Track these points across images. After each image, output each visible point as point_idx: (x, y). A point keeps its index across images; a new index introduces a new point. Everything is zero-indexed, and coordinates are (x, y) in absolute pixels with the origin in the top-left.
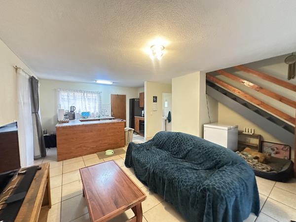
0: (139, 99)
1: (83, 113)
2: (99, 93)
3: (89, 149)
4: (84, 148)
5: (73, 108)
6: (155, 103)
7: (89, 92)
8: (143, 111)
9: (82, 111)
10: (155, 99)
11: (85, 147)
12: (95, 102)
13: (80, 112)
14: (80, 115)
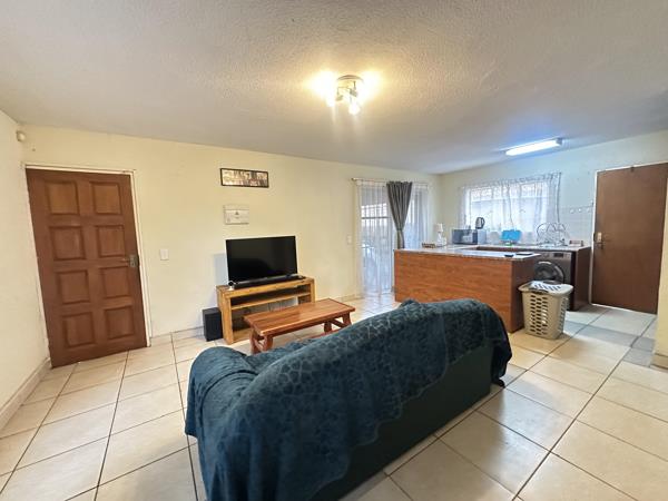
1: (505, 233)
5: (480, 222)
9: (504, 228)
13: (500, 229)
14: (498, 235)
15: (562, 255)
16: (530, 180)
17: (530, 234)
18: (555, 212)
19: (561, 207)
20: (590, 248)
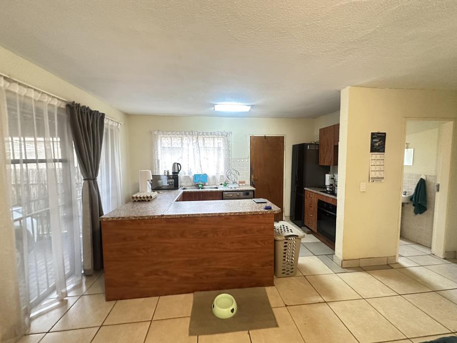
0: (316, 144)
1: (195, 176)
2: (225, 135)
3: (175, 279)
4: (166, 277)
5: (177, 167)
6: (377, 155)
7: (207, 134)
8: (328, 176)
9: (194, 172)
10: (378, 143)
11: (166, 273)
12: (219, 155)
13: (191, 174)
14: (190, 179)
15: (248, 194)
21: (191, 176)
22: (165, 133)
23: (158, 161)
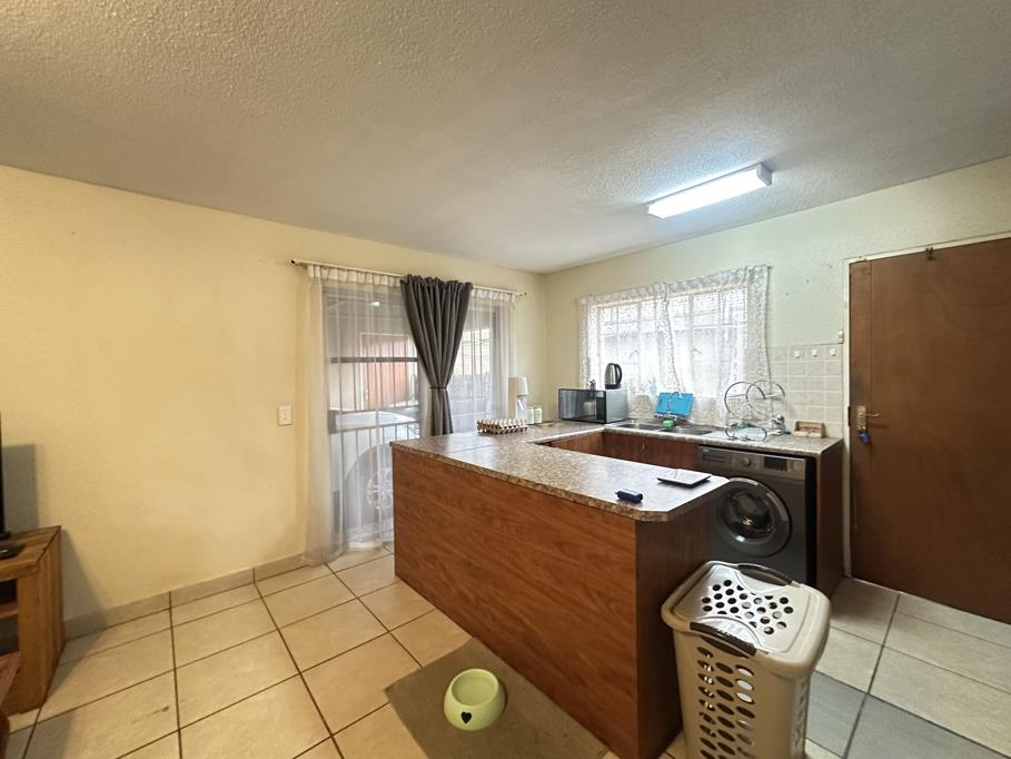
1: (663, 398)
2: (746, 279)
7: (691, 283)
9: (661, 388)
13: (653, 389)
14: (650, 404)
15: (782, 465)
16: (706, 283)
17: (712, 403)
18: (762, 355)
19: (774, 344)
20: (841, 443)
21: (653, 399)
22: (598, 298)
23: (588, 360)
